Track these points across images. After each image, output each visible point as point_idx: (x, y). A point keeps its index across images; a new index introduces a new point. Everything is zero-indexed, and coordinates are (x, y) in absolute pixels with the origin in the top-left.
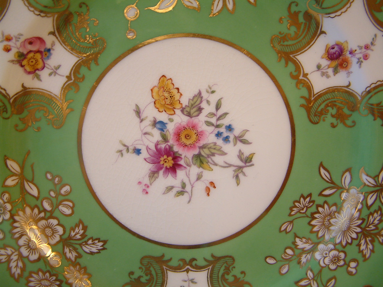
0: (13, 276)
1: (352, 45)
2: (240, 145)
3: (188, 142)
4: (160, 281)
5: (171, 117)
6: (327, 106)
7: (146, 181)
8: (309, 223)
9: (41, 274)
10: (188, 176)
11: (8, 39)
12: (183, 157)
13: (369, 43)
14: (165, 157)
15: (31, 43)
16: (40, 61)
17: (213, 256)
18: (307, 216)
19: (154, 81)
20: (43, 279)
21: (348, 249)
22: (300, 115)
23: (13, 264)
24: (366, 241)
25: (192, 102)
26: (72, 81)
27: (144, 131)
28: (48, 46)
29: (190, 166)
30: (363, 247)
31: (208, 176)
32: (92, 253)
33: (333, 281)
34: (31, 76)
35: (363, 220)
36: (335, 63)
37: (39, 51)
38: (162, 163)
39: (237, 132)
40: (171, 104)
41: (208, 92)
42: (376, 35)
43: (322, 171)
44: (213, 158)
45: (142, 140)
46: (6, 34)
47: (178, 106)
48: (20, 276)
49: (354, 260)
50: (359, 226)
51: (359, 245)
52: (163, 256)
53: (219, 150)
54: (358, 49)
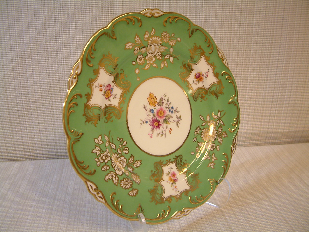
0: (115, 184)
1: (203, 72)
2: (176, 113)
3: (161, 115)
5: (155, 107)
7: (151, 133)
8: (201, 137)
9: (124, 180)
10: (163, 128)
11: (101, 86)
12: (160, 121)
13: (208, 71)
14: (155, 122)
15: (107, 87)
16: (110, 93)
17: (176, 156)
18: (200, 134)
19: (148, 95)
20: (125, 182)
21: (215, 142)
23: (114, 179)
24: (219, 138)
25: (160, 101)
26: (121, 100)
27: (148, 114)
28: (112, 87)
29: (163, 124)
30: (219, 140)
31: (169, 126)
32: (137, 167)
33: (214, 154)
34: (107, 100)
35: (217, 131)
36: (198, 79)
37: (109, 90)
38: (155, 125)
39: (175, 109)
40: (154, 103)
41: (164, 96)
42: (209, 68)
43: (201, 117)
44: (169, 119)
45: (147, 118)
46: (100, 84)
47: (156, 103)
48: (117, 183)
49: (218, 145)
50: (216, 133)
51: (218, 140)
52: (161, 161)
53: (171, 116)
54: (205, 74)
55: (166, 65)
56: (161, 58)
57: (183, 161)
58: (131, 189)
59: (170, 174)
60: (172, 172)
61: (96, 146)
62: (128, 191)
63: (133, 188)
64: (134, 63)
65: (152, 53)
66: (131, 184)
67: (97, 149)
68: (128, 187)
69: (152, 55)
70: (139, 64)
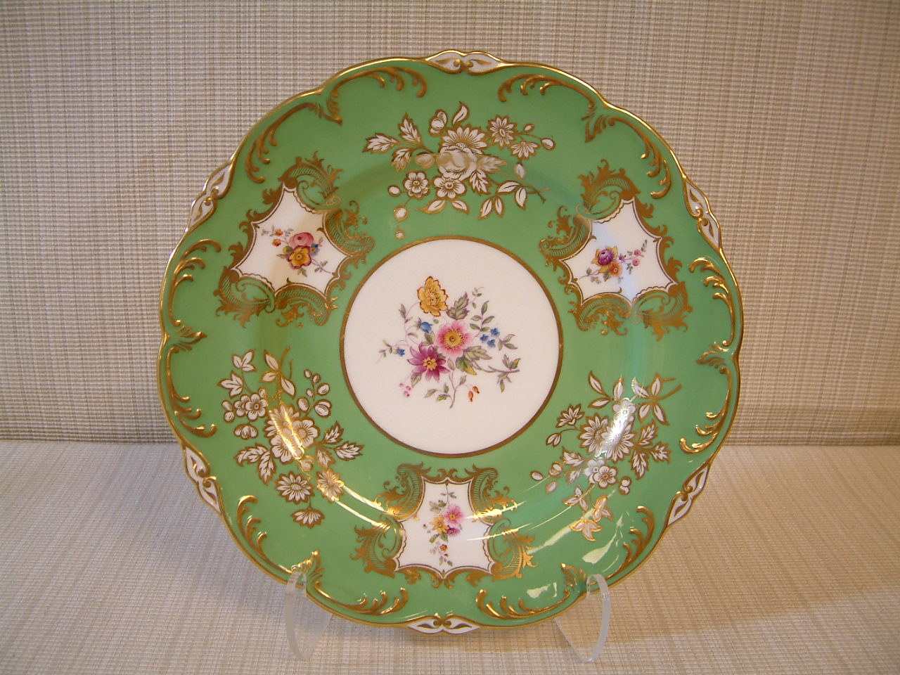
0: (261, 478)
1: (622, 250)
2: (505, 350)
3: (452, 345)
4: (417, 493)
5: (436, 318)
6: (597, 312)
7: (409, 383)
8: (579, 437)
9: (291, 477)
10: (451, 379)
11: (279, 233)
12: (446, 359)
13: (640, 249)
14: (429, 359)
15: (299, 238)
16: (307, 256)
17: (474, 467)
18: (576, 429)
19: (421, 282)
20: (293, 483)
21: (619, 465)
22: (569, 321)
23: (263, 465)
24: (639, 457)
25: (457, 304)
26: (338, 278)
27: (409, 332)
28: (316, 242)
29: (453, 369)
30: (636, 464)
31: (472, 380)
32: (346, 459)
33: (604, 499)
34: (297, 270)
35: (636, 434)
36: (606, 268)
37: (306, 247)
38: (425, 365)
39: (502, 336)
40: (437, 306)
41: (474, 295)
42: (646, 241)
43: (592, 380)
44: (477, 362)
45: (406, 341)
46: (277, 228)
47: (444, 308)
48: (270, 478)
49: (626, 478)
50: (631, 440)
51: (632, 462)
52: (422, 465)
53: (484, 354)
54: (627, 255)
55: (499, 210)
56: (484, 189)
57: (499, 487)
58: (304, 506)
59: (444, 511)
60: (452, 507)
61: (232, 372)
62: (293, 507)
63: (310, 506)
64: (394, 191)
65: (456, 172)
66: (308, 493)
67: (234, 382)
68: (298, 498)
69: (458, 176)
70: (411, 195)
